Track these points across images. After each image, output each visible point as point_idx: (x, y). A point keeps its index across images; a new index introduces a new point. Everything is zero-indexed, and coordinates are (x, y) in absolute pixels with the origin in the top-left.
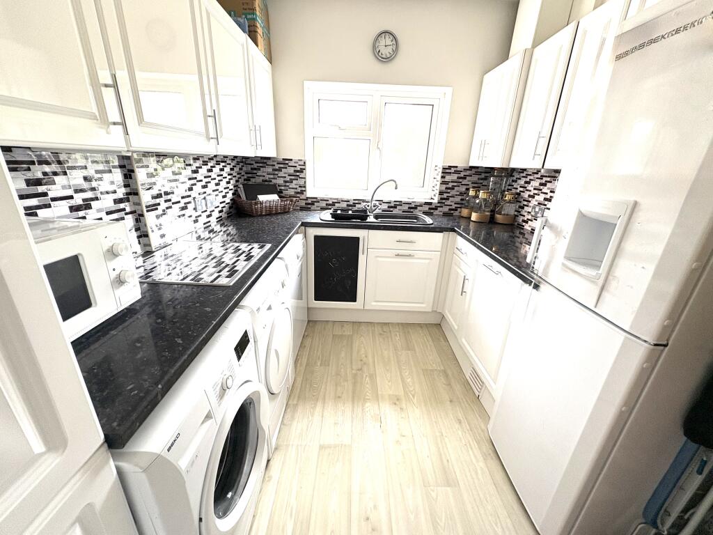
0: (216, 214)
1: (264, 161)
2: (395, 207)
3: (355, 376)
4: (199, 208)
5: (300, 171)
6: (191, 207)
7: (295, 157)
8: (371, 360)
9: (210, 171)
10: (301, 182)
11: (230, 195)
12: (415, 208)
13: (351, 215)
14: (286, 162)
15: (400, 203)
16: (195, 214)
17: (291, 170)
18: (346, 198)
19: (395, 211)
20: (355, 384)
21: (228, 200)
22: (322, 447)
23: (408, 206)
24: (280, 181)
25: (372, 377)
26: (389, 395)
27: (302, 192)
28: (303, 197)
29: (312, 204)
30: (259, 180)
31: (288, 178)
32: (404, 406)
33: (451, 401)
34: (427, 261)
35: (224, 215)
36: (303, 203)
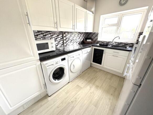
0: (78, 42)
1: (91, 33)
2: (120, 44)
3: (92, 78)
4: (74, 41)
5: (97, 35)
6: (73, 41)
7: (96, 32)
8: (98, 77)
9: (78, 35)
10: (97, 37)
11: (82, 40)
12: (127, 44)
13: (105, 45)
14: (94, 33)
15: (122, 43)
16: (73, 42)
17: (95, 35)
18: (106, 41)
19: (120, 45)
20: (91, 80)
21: (81, 40)
22: (78, 85)
23: (124, 44)
24: (93, 37)
25: (96, 80)
26: (97, 85)
27: (97, 40)
28: (97, 41)
29: (99, 42)
30: (89, 37)
31: (94, 37)
32: (98, 88)
33: (112, 94)
34: (123, 59)
35: (80, 43)
36: (96, 42)
